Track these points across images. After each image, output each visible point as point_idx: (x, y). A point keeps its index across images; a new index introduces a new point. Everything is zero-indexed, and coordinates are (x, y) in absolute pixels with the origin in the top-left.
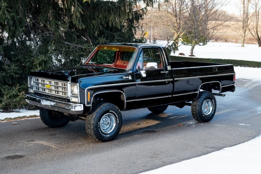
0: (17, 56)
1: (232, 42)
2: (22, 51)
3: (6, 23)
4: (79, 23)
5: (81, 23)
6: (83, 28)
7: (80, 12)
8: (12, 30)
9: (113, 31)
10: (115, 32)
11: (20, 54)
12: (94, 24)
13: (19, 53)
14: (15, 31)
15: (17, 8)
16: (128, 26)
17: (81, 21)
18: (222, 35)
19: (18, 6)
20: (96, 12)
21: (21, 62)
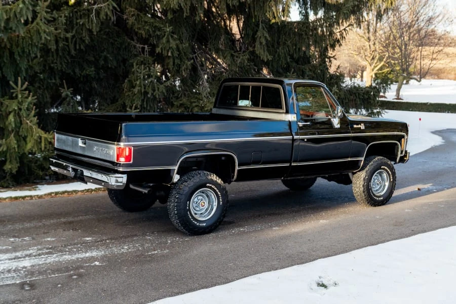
0: (180, 99)
1: (449, 79)
2: (185, 92)
3: (170, 54)
4: (264, 52)
5: (266, 53)
6: (268, 59)
7: (266, 37)
8: (176, 64)
9: (300, 63)
10: (302, 65)
11: (183, 96)
12: (280, 54)
13: (181, 95)
14: (180, 65)
15: (181, 33)
16: (320, 56)
17: (266, 49)
18: (444, 68)
19: (182, 31)
20: (281, 36)
21: (185, 107)
